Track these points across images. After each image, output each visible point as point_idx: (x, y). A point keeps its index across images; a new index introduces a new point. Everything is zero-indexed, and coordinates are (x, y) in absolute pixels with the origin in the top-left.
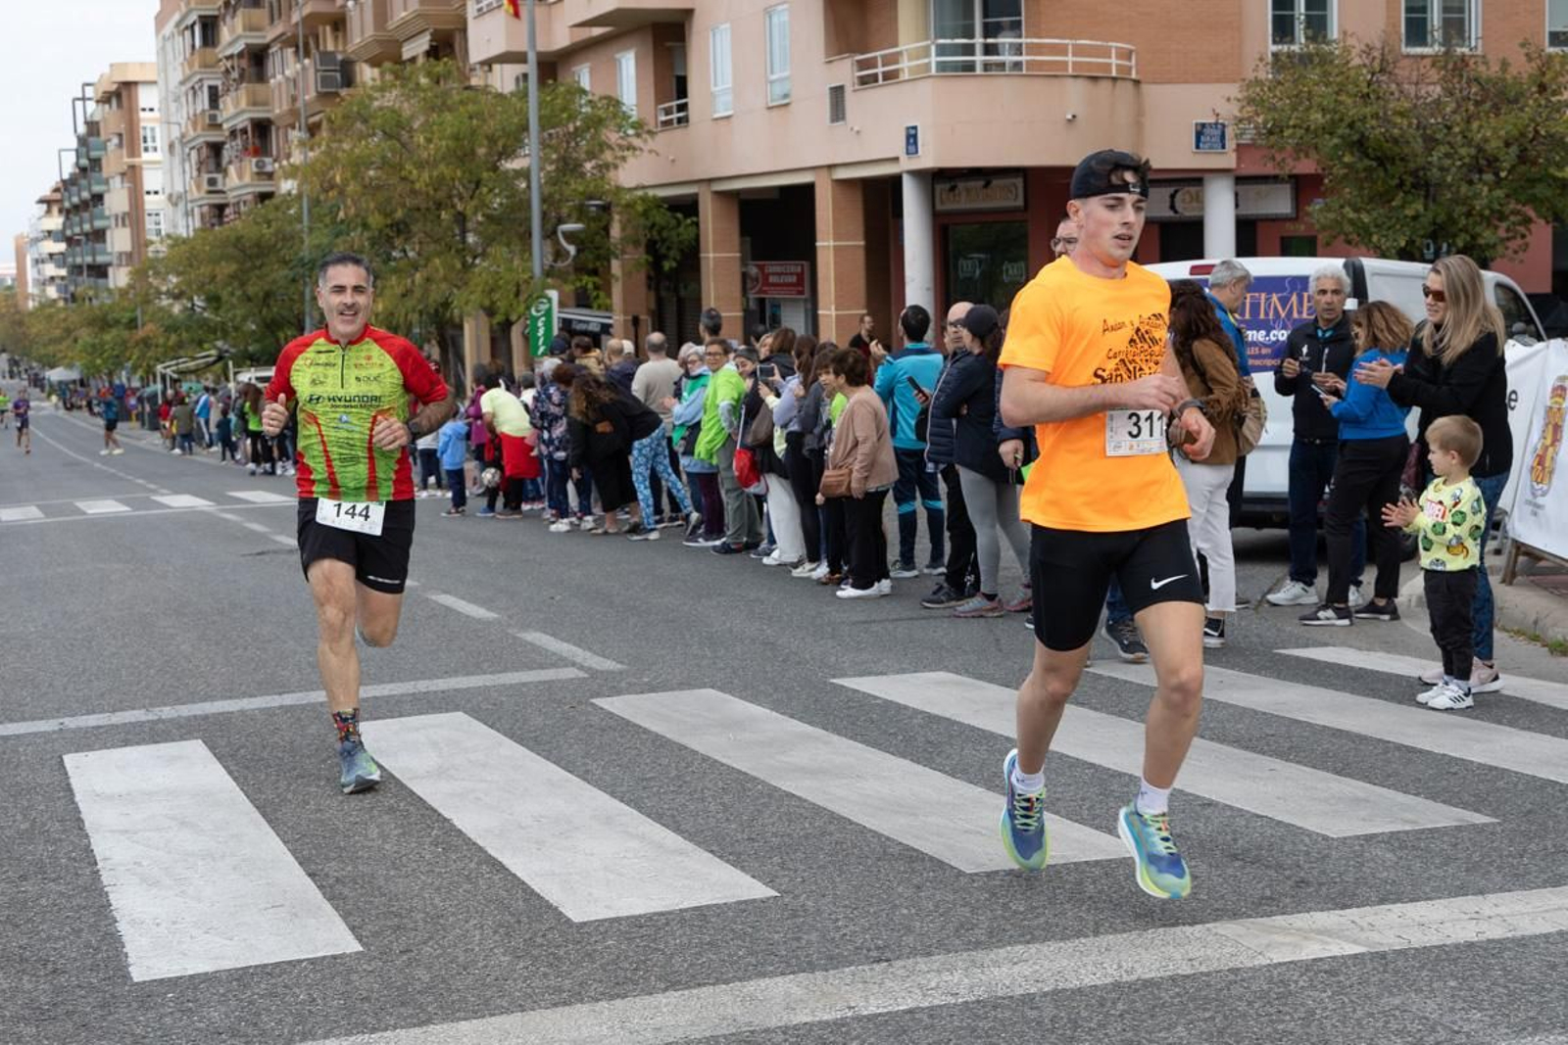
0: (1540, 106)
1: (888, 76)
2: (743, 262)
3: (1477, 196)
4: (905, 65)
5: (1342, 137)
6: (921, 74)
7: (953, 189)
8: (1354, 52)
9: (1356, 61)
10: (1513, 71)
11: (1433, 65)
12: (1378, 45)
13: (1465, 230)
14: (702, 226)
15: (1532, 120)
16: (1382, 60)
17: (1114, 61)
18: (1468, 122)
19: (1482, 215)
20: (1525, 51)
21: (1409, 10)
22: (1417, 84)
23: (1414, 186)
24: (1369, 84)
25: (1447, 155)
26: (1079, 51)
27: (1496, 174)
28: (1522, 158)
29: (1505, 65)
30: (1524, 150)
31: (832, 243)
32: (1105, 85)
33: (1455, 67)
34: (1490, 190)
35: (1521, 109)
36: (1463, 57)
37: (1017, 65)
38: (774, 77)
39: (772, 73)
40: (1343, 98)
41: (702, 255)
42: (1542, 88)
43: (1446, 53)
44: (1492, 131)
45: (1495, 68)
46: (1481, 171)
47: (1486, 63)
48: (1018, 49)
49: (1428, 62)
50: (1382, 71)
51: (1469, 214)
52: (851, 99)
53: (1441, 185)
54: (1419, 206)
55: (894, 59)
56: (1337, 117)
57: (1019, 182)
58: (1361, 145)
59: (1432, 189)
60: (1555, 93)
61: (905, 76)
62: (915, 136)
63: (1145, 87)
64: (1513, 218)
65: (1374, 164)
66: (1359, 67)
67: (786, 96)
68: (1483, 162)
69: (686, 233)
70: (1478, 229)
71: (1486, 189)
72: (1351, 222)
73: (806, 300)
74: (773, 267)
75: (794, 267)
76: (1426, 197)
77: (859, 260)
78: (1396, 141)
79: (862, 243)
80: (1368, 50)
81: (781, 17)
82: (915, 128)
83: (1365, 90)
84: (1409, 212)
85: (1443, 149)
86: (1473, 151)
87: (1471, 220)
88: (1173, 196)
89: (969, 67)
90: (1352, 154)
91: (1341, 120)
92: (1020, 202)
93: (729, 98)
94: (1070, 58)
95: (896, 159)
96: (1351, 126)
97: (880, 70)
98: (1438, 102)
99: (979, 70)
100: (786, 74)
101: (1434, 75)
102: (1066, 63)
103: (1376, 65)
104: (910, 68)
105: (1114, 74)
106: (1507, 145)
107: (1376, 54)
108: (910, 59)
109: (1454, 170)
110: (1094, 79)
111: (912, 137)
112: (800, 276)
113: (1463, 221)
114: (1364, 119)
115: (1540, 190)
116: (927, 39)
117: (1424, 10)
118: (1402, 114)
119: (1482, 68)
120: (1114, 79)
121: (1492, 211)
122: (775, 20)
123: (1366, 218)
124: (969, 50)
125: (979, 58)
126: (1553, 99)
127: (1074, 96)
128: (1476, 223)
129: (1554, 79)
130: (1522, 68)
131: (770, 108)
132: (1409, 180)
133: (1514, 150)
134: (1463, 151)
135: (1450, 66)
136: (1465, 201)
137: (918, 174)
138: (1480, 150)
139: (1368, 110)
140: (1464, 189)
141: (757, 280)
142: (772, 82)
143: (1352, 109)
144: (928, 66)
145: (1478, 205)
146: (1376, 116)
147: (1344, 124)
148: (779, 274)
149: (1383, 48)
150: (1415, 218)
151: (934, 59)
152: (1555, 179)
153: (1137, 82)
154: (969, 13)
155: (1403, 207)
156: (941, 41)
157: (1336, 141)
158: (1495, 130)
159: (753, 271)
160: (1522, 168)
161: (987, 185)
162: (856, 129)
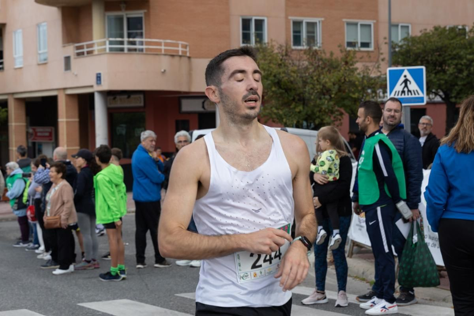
0: (346, 70)
1: (89, 53)
2: (27, 127)
3: (323, 104)
4: (96, 48)
5: (271, 80)
6: (102, 52)
7: (114, 98)
8: (276, 47)
9: (276, 51)
10: (334, 56)
11: (305, 53)
12: (284, 45)
13: (319, 117)
14: (10, 112)
15: (343, 75)
16: (287, 51)
17: (180, 49)
18: (319, 76)
19: (325, 111)
20: (340, 48)
21: (294, 32)
22: (299, 60)
23: (299, 100)
24: (281, 60)
25: (312, 88)
26: (166, 44)
27: (330, 96)
28: (340, 90)
29: (332, 54)
30: (340, 87)
31: (65, 120)
32: (177, 59)
33: (313, 54)
34: (328, 102)
35: (339, 71)
36: (316, 51)
37: (142, 50)
38: (40, 52)
39: (40, 50)
40: (271, 65)
41: (10, 124)
42: (347, 63)
43: (310, 49)
44: (328, 79)
45: (328, 56)
46: (324, 94)
47: (325, 53)
48: (142, 43)
49: (302, 52)
50: (286, 55)
51: (320, 111)
52: (74, 62)
53: (309, 100)
54: (300, 108)
55: (91, 46)
56: (269, 73)
57: (142, 96)
58: (278, 84)
59: (306, 102)
60: (352, 65)
61: (96, 53)
62: (100, 77)
63: (193, 60)
64: (337, 113)
65: (284, 91)
66: (277, 53)
67: (45, 60)
68: (325, 91)
69: (3, 115)
70: (324, 117)
71: (326, 102)
72: (275, 114)
73: (53, 143)
74: (39, 129)
75: (48, 129)
76: (304, 104)
77: (76, 127)
78: (292, 82)
79: (77, 120)
80: (281, 47)
81: (44, 28)
82: (100, 74)
83: (280, 62)
84: (297, 110)
85: (311, 86)
86: (321, 87)
87: (321, 114)
88: (203, 103)
89: (122, 50)
90: (275, 87)
91: (271, 74)
92: (142, 104)
93: (21, 60)
94: (163, 47)
95: (92, 86)
96: (275, 76)
97: (85, 50)
98: (307, 68)
99: (126, 51)
100: (46, 51)
101: (305, 57)
102: (161, 50)
103: (284, 53)
104: (99, 50)
105: (180, 54)
106: (334, 84)
107: (284, 48)
108: (98, 46)
109: (314, 94)
110: (173, 56)
111: (99, 78)
112: (51, 133)
113: (318, 114)
114: (280, 73)
115: (347, 102)
116: (104, 37)
117: (299, 32)
118: (294, 72)
119: (323, 55)
120: (180, 56)
121: (329, 110)
122: (41, 29)
123: (281, 112)
124: (122, 43)
125: (126, 46)
126: (351, 67)
127: (165, 63)
128: (323, 115)
129: (351, 60)
130: (338, 55)
131: (39, 65)
132: (297, 98)
133: (337, 87)
134: (318, 87)
135: (311, 54)
136: (318, 106)
137: (102, 93)
138: (324, 86)
139: (281, 70)
140: (318, 101)
141: (32, 134)
142: (40, 54)
143: (275, 70)
144: (105, 49)
145: (324, 107)
146: (284, 72)
147: (272, 75)
148: (41, 132)
149: (286, 46)
150: (300, 112)
151: (108, 46)
152: (352, 98)
153: (189, 58)
154: (122, 29)
155: (295, 108)
156: (111, 39)
157: (269, 82)
158: (330, 80)
159: (31, 130)
160: (339, 94)
161: (129, 97)
162: (76, 73)
